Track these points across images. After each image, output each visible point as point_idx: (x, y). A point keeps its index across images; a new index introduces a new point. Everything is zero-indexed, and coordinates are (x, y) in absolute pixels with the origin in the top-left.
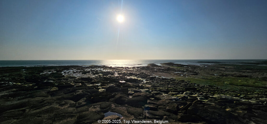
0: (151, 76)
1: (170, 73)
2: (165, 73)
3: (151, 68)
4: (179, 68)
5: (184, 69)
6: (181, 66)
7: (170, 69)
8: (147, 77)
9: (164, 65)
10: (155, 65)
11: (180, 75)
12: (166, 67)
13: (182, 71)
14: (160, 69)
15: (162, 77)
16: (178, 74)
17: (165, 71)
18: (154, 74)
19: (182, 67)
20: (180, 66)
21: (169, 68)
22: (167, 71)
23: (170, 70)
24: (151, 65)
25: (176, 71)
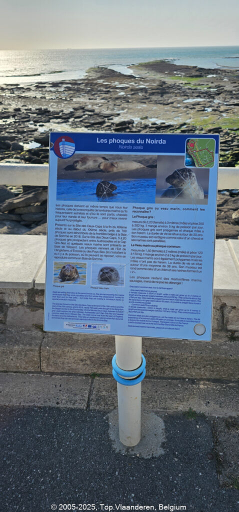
0: (116, 120)
1: (172, 103)
2: (156, 103)
3: (102, 85)
4: (194, 81)
5: (210, 85)
6: (198, 73)
7: (168, 87)
8: (104, 122)
9: (144, 73)
10: (113, 71)
11: (204, 110)
12: (154, 81)
13: (206, 93)
14: (135, 91)
15: (153, 120)
16: (198, 107)
17: (154, 98)
18: (123, 109)
19: (200, 76)
20: (193, 74)
21: (164, 83)
22: (161, 99)
23: (168, 93)
24: (99, 75)
25: (185, 95)
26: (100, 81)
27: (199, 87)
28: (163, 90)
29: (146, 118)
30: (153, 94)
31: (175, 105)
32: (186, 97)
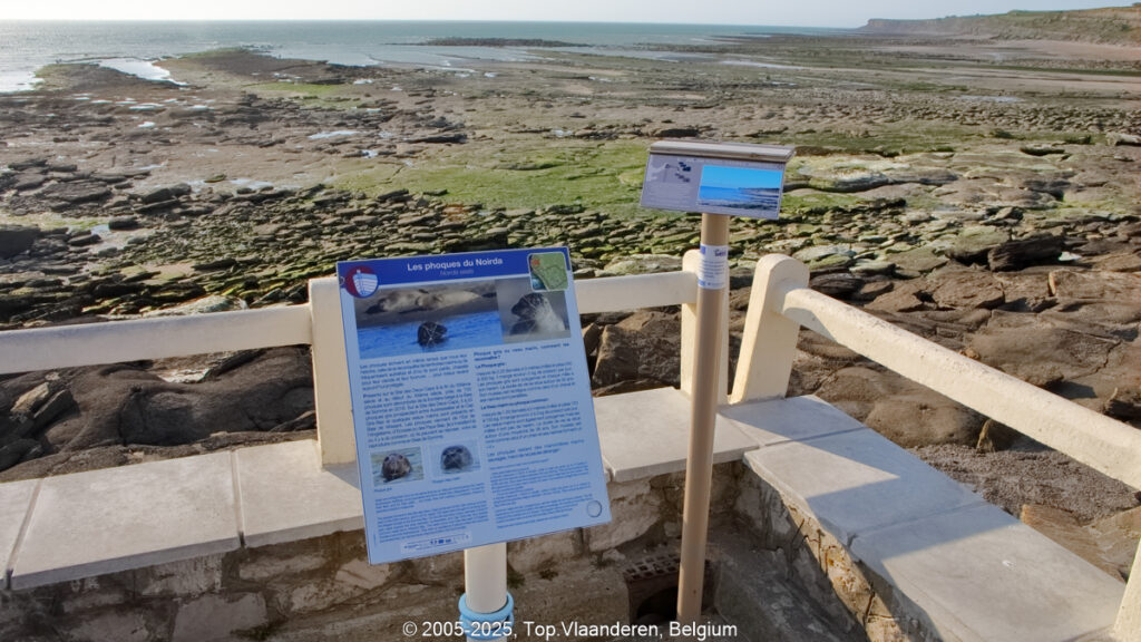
0: (143, 188)
1: (282, 142)
2: (241, 141)
3: (89, 106)
4: (325, 92)
5: (364, 100)
6: (330, 76)
7: (266, 107)
8: (108, 195)
9: (198, 76)
10: (116, 73)
11: (359, 155)
12: (227, 93)
13: (358, 117)
14: (183, 118)
15: (241, 183)
16: (344, 149)
17: (234, 131)
18: (156, 161)
19: (338, 82)
20: (321, 77)
21: (254, 97)
22: (251, 133)
23: (267, 119)
24: (76, 81)
25: (308, 122)
26: (85, 97)
27: (339, 106)
28: (252, 113)
29: (222, 178)
30: (230, 122)
31: (288, 144)
32: (311, 128)
